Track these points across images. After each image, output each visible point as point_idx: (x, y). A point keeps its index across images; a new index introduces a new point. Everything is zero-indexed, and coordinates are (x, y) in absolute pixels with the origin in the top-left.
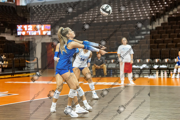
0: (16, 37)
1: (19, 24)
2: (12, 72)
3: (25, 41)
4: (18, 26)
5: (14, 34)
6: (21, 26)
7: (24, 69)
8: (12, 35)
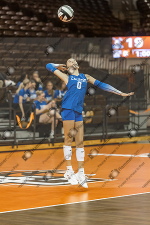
0: (110, 61)
1: (117, 36)
2: (101, 134)
3: (129, 70)
4: (114, 39)
5: (105, 56)
6: (121, 39)
7: (126, 128)
8: (102, 56)
